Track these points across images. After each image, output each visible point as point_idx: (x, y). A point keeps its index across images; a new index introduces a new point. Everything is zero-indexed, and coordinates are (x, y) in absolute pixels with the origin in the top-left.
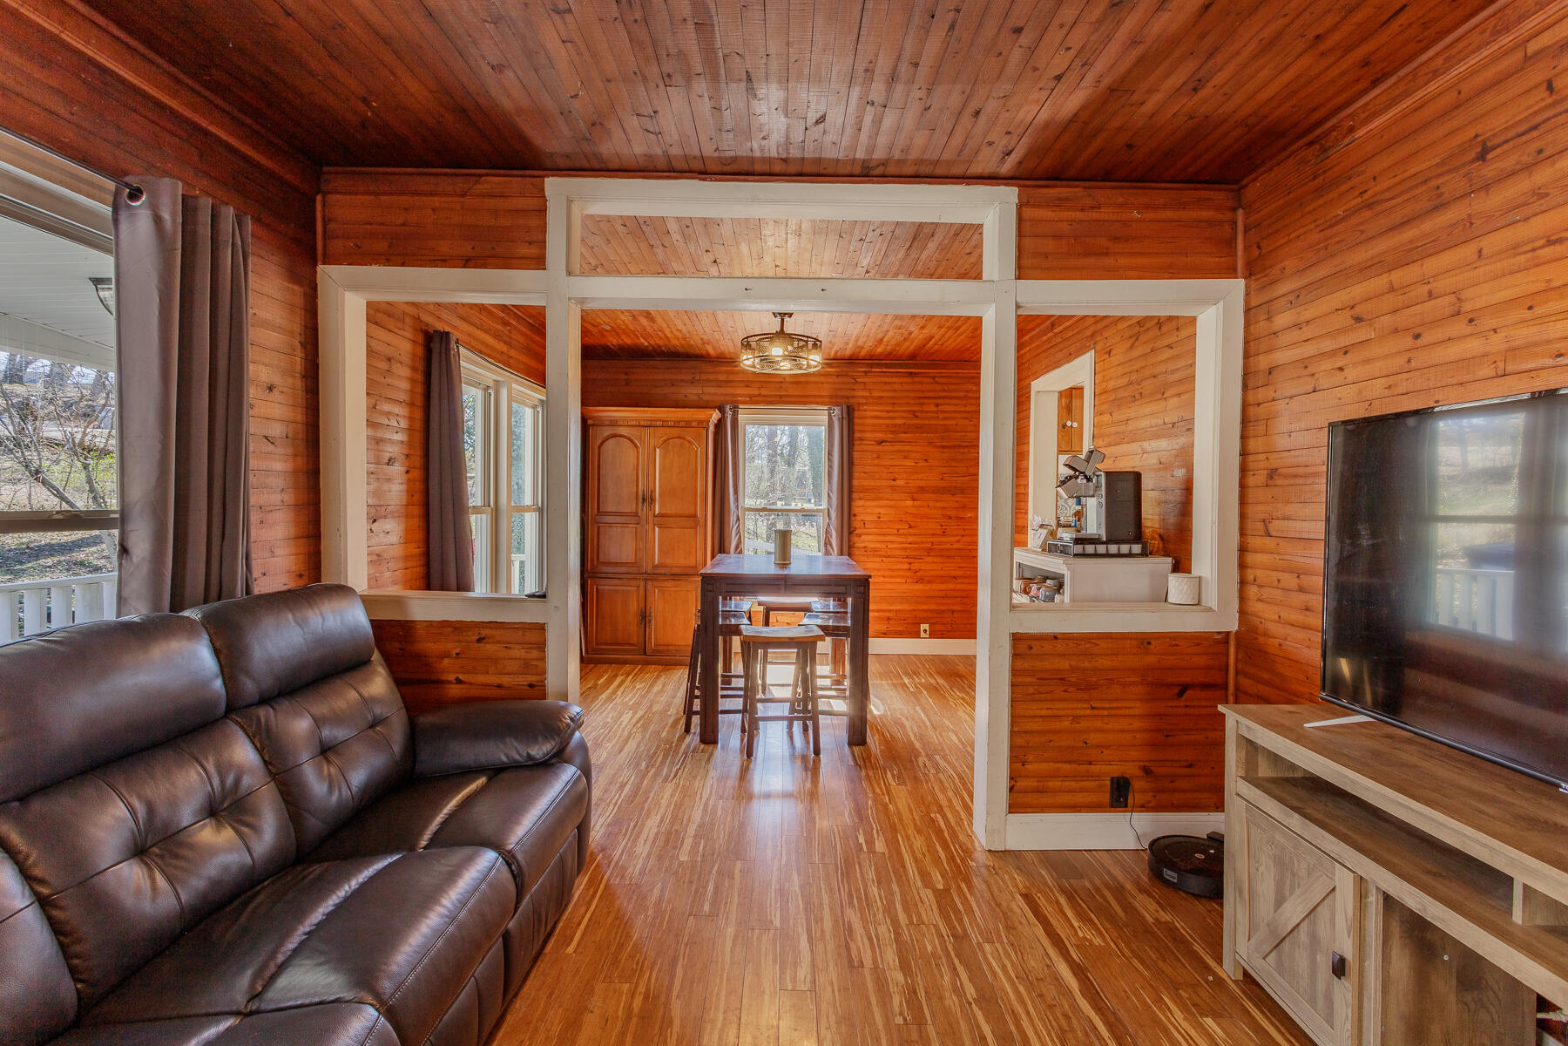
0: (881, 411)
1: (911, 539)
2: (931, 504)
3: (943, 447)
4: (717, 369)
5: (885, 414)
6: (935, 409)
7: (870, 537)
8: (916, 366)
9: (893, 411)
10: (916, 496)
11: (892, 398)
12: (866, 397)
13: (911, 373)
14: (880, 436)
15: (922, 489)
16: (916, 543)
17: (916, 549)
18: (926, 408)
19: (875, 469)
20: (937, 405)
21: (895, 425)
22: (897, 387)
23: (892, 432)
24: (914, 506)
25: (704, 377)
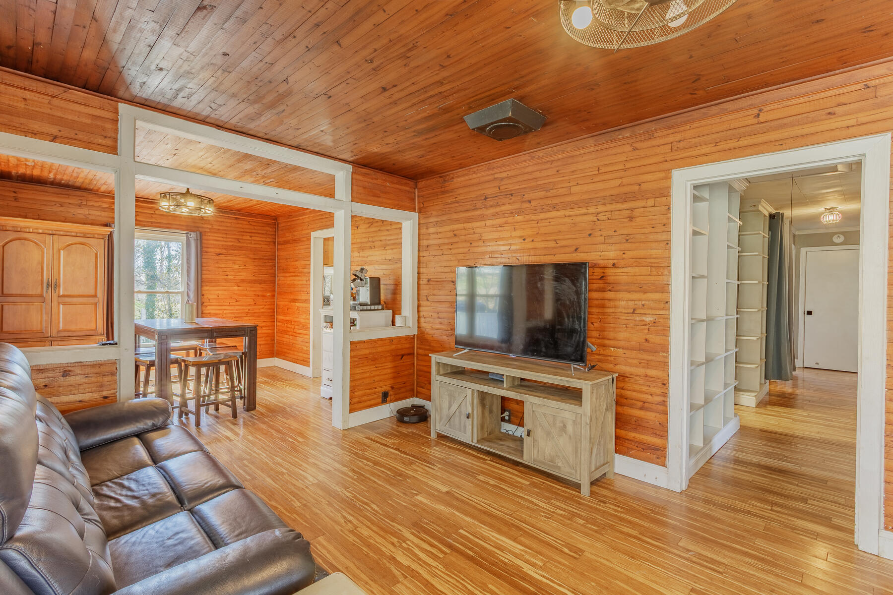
0: (219, 237)
1: (237, 308)
2: (248, 289)
3: (254, 259)
4: (101, 200)
5: (222, 239)
6: (250, 238)
7: (213, 307)
8: (239, 214)
9: (226, 238)
10: (239, 284)
11: (225, 230)
12: (209, 229)
13: (236, 218)
14: (218, 251)
15: (243, 281)
16: (240, 310)
17: (239, 313)
18: (244, 238)
19: (216, 269)
20: (251, 237)
21: (227, 246)
22: (229, 225)
23: (225, 249)
24: (238, 290)
25: (90, 203)
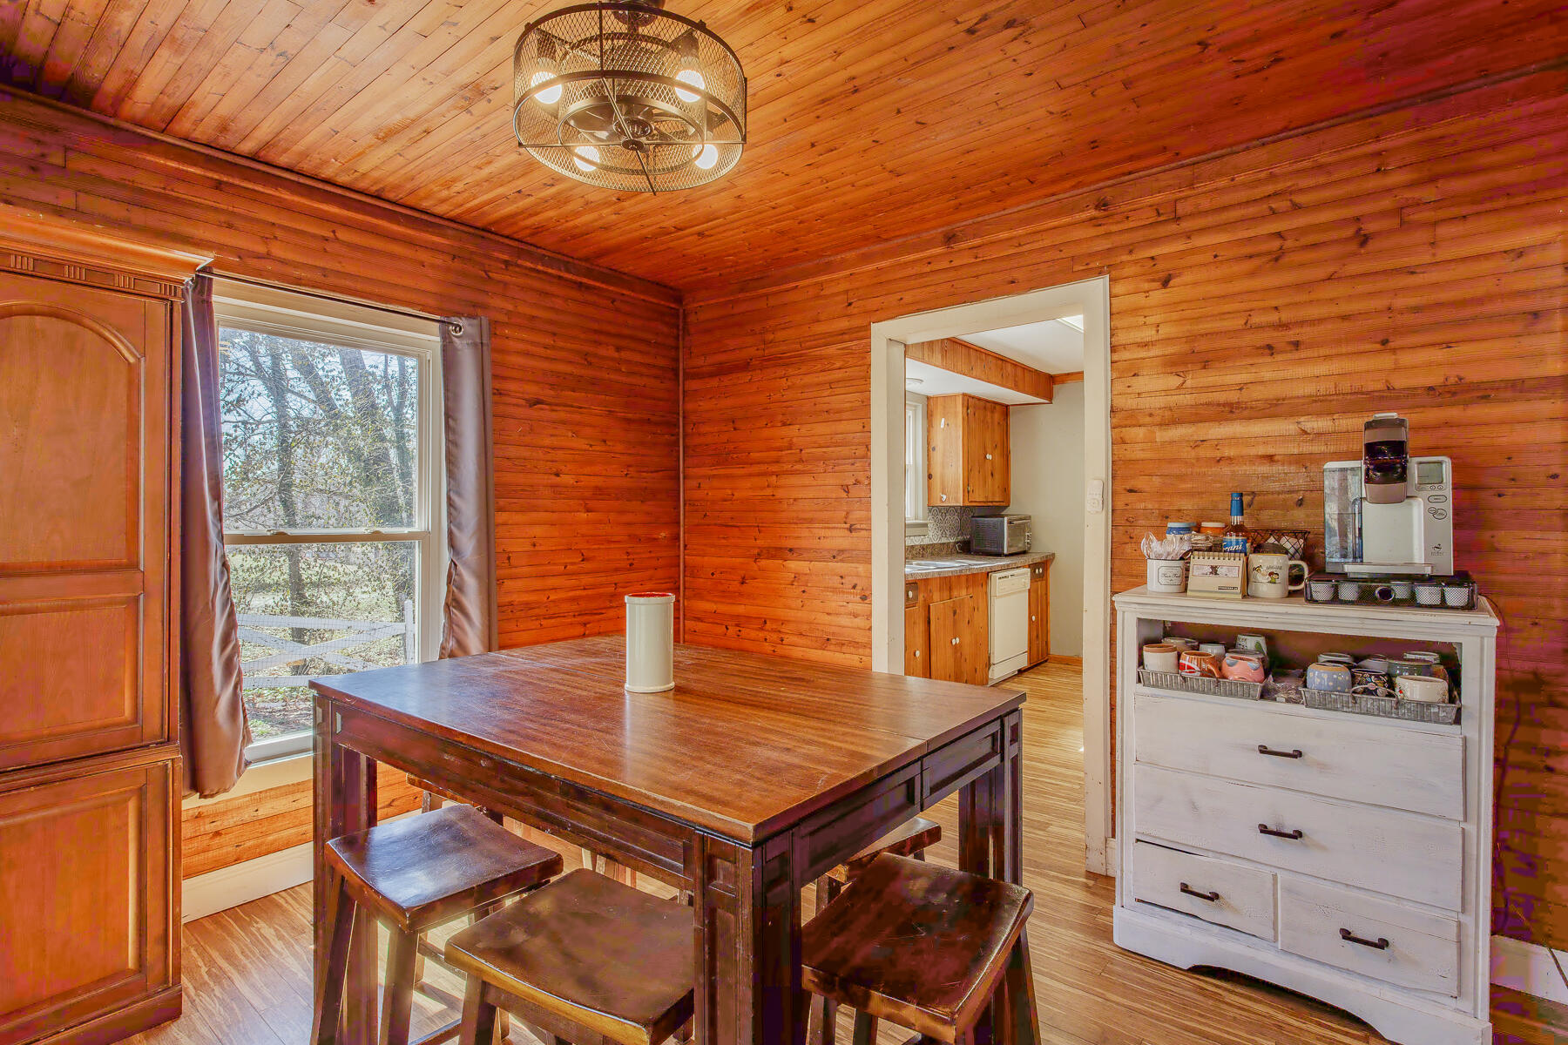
0: (532, 343)
1: (587, 580)
2: (612, 516)
3: (628, 421)
4: (129, 153)
5: (541, 351)
6: (616, 355)
7: (520, 584)
8: (589, 273)
9: (553, 348)
10: (591, 504)
11: (551, 322)
12: (509, 313)
13: (580, 285)
14: (532, 390)
15: (599, 492)
16: (593, 587)
17: (589, 598)
18: (602, 351)
19: (525, 452)
20: (618, 349)
21: (558, 374)
22: (558, 303)
23: (552, 386)
24: (588, 522)
25: (80, 163)
